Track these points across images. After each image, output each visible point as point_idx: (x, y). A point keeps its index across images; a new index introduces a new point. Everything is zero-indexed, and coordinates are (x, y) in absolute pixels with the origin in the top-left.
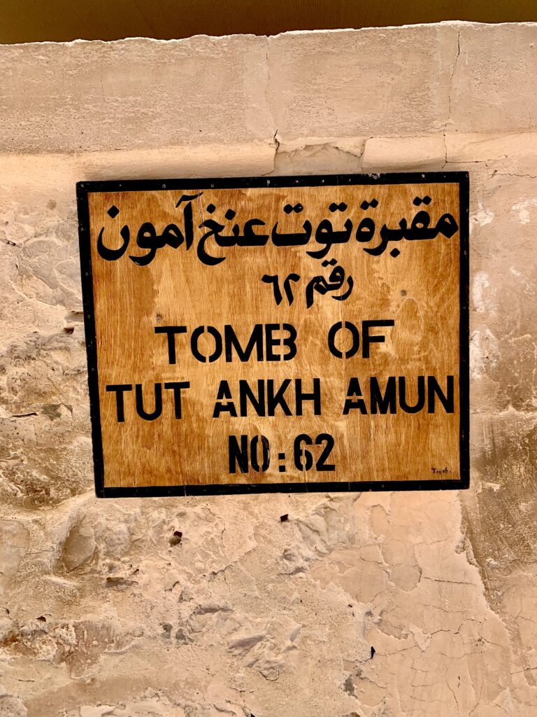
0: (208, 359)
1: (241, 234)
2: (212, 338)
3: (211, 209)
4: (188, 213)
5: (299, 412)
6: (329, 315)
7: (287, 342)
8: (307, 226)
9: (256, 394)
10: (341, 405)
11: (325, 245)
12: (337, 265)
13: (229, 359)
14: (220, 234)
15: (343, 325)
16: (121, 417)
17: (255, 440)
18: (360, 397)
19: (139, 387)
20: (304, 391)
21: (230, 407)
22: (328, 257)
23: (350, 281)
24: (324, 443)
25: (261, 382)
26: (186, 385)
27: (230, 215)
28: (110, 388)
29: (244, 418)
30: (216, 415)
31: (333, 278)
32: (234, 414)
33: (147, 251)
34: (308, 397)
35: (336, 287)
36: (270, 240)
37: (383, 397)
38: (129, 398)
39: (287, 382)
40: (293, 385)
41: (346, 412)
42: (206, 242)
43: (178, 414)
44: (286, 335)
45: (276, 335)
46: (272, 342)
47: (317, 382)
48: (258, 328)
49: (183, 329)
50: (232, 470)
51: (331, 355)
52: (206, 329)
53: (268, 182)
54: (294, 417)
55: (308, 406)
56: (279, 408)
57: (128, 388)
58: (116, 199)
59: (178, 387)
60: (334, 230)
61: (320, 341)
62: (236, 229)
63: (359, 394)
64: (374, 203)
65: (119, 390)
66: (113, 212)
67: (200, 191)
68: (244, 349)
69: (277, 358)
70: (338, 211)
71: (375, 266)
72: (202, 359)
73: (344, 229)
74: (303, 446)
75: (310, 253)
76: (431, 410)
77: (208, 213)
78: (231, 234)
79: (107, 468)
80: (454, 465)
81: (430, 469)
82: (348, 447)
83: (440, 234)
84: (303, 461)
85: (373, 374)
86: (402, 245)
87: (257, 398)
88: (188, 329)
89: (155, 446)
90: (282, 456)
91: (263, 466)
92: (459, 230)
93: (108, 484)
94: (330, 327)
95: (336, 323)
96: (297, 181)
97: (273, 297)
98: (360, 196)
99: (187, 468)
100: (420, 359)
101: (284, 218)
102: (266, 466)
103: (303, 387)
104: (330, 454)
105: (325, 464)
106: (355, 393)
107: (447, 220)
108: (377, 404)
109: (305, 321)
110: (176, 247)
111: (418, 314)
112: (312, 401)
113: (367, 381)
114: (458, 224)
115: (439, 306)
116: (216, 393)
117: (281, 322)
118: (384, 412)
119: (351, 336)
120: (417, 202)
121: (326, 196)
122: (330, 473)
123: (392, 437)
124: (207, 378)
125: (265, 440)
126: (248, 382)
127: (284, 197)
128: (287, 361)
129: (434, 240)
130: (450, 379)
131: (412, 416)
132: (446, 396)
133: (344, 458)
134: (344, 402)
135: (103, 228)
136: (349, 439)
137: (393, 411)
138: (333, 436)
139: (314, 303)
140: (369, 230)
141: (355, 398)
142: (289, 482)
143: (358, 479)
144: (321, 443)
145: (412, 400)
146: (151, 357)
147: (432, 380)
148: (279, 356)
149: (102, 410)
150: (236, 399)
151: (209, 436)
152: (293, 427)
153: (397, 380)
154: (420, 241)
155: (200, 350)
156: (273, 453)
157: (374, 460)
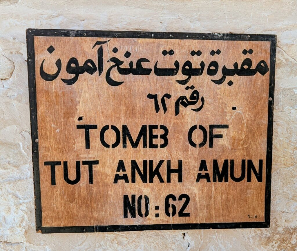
0: (111, 146)
1: (134, 67)
2: (114, 133)
3: (115, 50)
4: (100, 52)
5: (169, 180)
6: (189, 120)
7: (162, 137)
8: (177, 64)
9: (141, 169)
10: (195, 177)
11: (187, 77)
12: (194, 89)
13: (125, 146)
14: (120, 66)
15: (198, 127)
16: (53, 183)
17: (140, 197)
18: (206, 172)
19: (66, 163)
20: (172, 168)
21: (125, 177)
22: (189, 84)
23: (203, 100)
24: (184, 199)
25: (145, 162)
26: (96, 162)
27: (128, 55)
28: (46, 163)
29: (133, 184)
30: (116, 181)
31: (192, 97)
32: (127, 181)
33: (73, 76)
34: (174, 171)
35: (194, 103)
36: (153, 72)
37: (220, 171)
38: (59, 170)
39: (161, 162)
40: (165, 164)
41: (198, 181)
42: (111, 71)
43: (91, 181)
44: (162, 132)
45: (155, 132)
46: (152, 137)
47: (180, 163)
48: (144, 128)
49: (95, 127)
50: (126, 216)
51: (190, 145)
52: (110, 127)
53: (153, 35)
54: (165, 184)
55: (174, 176)
56: (156, 178)
57: (59, 163)
58: (52, 41)
59: (91, 164)
60: (193, 68)
61: (183, 137)
62: (131, 64)
63: (206, 169)
64: (219, 52)
65: (53, 165)
66: (51, 50)
67: (108, 39)
68: (134, 141)
69: (156, 147)
70: (196, 55)
71: (218, 91)
72: (107, 146)
73: (200, 67)
74: (171, 201)
75: (178, 81)
76: (249, 180)
77: (113, 52)
78: (128, 67)
79: (44, 215)
80: (261, 214)
81: (247, 216)
82: (198, 202)
83: (258, 73)
84: (171, 210)
85: (215, 158)
86: (235, 78)
87: (142, 172)
88: (98, 127)
89: (76, 201)
90: (157, 208)
91: (145, 214)
92: (269, 71)
93: (44, 225)
94: (189, 128)
95: (193, 125)
96: (171, 36)
97: (154, 108)
98: (210, 47)
99: (96, 215)
100: (243, 149)
101: (162, 58)
102: (147, 214)
103: (172, 165)
104: (187, 206)
105: (184, 212)
106: (203, 169)
107: (262, 64)
108: (217, 176)
109: (174, 123)
110: (92, 74)
111: (243, 122)
112: (177, 174)
113: (211, 162)
114: (269, 67)
115: (255, 117)
116: (116, 168)
117: (159, 124)
118: (220, 181)
119: (202, 134)
120: (245, 52)
121: (189, 46)
122: (187, 218)
123: (224, 197)
124: (110, 159)
125: (147, 198)
126: (137, 161)
127: (162, 45)
128: (162, 149)
129: (254, 76)
130: (261, 162)
131: (237, 183)
132: (258, 172)
133: (196, 209)
134: (197, 175)
135: (44, 60)
136: (199, 197)
137: (226, 180)
138: (190, 196)
139: (180, 113)
140: (215, 69)
141: (203, 172)
142: (161, 224)
143: (204, 222)
144: (182, 200)
145: (238, 174)
146: (74, 144)
147: (250, 162)
148: (157, 145)
149: (41, 177)
150: (129, 171)
151: (110, 195)
152: (165, 190)
153: (229, 161)
154: (246, 76)
155: (106, 140)
156: (151, 206)
157: (213, 210)
